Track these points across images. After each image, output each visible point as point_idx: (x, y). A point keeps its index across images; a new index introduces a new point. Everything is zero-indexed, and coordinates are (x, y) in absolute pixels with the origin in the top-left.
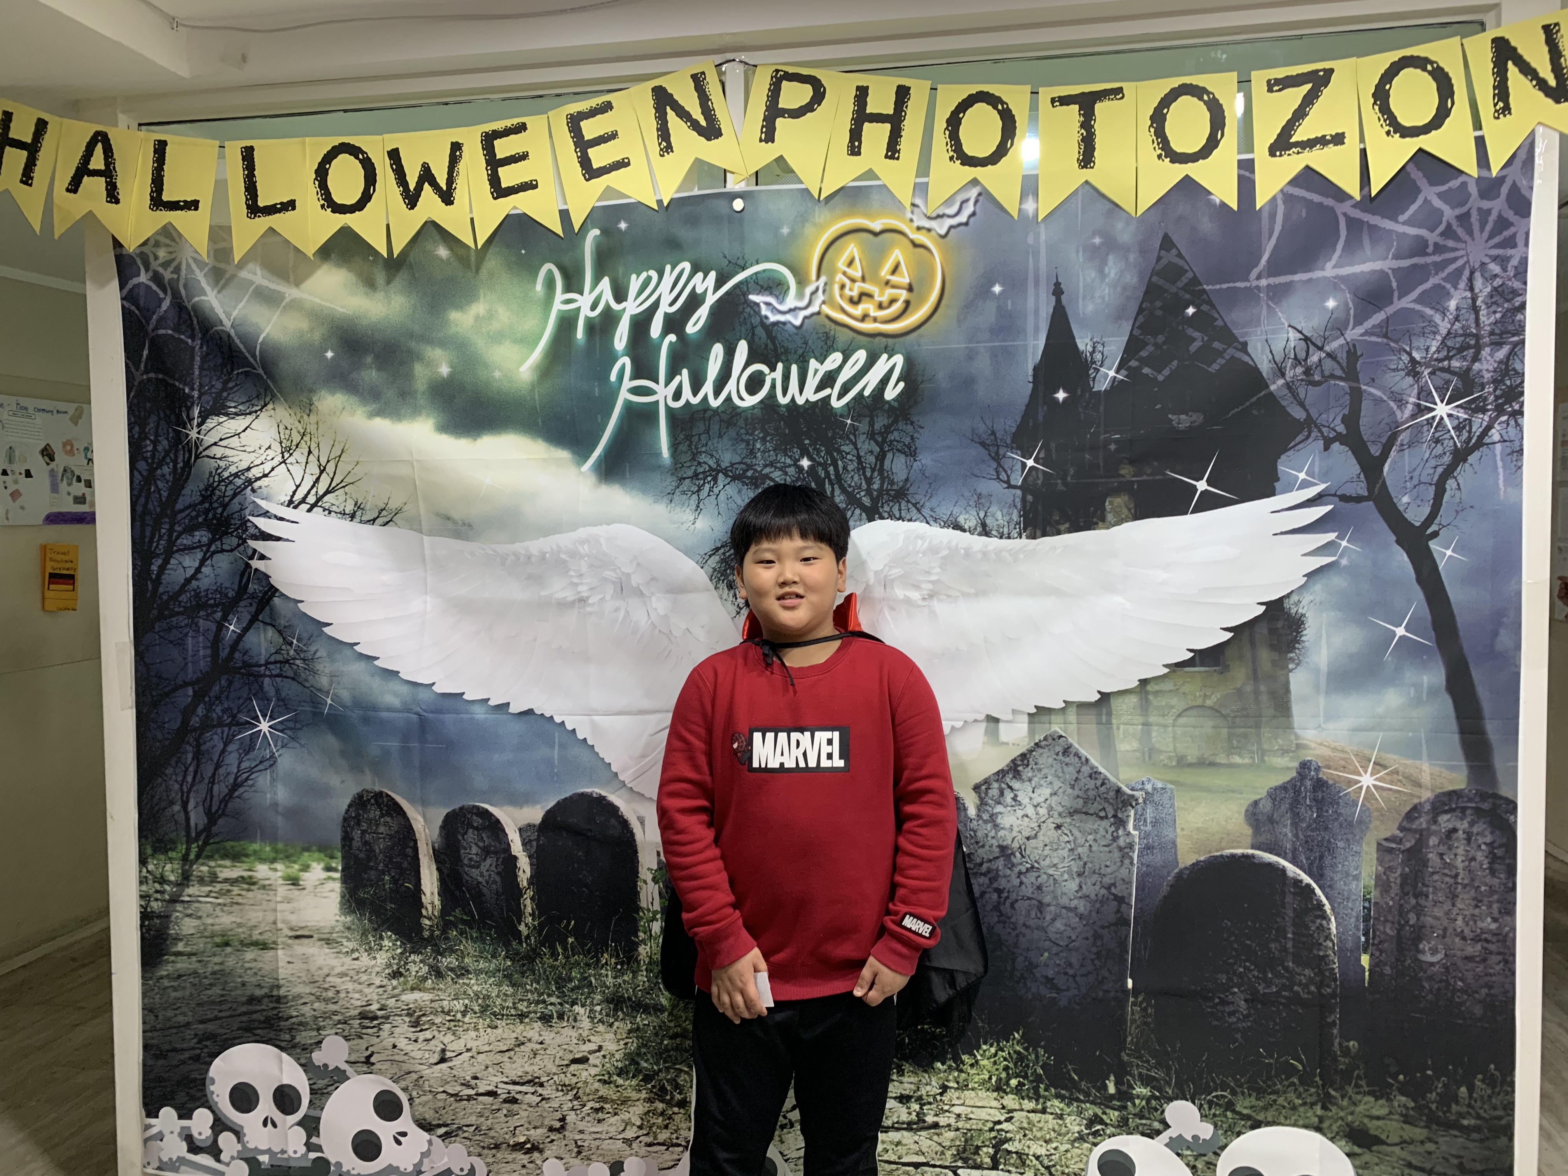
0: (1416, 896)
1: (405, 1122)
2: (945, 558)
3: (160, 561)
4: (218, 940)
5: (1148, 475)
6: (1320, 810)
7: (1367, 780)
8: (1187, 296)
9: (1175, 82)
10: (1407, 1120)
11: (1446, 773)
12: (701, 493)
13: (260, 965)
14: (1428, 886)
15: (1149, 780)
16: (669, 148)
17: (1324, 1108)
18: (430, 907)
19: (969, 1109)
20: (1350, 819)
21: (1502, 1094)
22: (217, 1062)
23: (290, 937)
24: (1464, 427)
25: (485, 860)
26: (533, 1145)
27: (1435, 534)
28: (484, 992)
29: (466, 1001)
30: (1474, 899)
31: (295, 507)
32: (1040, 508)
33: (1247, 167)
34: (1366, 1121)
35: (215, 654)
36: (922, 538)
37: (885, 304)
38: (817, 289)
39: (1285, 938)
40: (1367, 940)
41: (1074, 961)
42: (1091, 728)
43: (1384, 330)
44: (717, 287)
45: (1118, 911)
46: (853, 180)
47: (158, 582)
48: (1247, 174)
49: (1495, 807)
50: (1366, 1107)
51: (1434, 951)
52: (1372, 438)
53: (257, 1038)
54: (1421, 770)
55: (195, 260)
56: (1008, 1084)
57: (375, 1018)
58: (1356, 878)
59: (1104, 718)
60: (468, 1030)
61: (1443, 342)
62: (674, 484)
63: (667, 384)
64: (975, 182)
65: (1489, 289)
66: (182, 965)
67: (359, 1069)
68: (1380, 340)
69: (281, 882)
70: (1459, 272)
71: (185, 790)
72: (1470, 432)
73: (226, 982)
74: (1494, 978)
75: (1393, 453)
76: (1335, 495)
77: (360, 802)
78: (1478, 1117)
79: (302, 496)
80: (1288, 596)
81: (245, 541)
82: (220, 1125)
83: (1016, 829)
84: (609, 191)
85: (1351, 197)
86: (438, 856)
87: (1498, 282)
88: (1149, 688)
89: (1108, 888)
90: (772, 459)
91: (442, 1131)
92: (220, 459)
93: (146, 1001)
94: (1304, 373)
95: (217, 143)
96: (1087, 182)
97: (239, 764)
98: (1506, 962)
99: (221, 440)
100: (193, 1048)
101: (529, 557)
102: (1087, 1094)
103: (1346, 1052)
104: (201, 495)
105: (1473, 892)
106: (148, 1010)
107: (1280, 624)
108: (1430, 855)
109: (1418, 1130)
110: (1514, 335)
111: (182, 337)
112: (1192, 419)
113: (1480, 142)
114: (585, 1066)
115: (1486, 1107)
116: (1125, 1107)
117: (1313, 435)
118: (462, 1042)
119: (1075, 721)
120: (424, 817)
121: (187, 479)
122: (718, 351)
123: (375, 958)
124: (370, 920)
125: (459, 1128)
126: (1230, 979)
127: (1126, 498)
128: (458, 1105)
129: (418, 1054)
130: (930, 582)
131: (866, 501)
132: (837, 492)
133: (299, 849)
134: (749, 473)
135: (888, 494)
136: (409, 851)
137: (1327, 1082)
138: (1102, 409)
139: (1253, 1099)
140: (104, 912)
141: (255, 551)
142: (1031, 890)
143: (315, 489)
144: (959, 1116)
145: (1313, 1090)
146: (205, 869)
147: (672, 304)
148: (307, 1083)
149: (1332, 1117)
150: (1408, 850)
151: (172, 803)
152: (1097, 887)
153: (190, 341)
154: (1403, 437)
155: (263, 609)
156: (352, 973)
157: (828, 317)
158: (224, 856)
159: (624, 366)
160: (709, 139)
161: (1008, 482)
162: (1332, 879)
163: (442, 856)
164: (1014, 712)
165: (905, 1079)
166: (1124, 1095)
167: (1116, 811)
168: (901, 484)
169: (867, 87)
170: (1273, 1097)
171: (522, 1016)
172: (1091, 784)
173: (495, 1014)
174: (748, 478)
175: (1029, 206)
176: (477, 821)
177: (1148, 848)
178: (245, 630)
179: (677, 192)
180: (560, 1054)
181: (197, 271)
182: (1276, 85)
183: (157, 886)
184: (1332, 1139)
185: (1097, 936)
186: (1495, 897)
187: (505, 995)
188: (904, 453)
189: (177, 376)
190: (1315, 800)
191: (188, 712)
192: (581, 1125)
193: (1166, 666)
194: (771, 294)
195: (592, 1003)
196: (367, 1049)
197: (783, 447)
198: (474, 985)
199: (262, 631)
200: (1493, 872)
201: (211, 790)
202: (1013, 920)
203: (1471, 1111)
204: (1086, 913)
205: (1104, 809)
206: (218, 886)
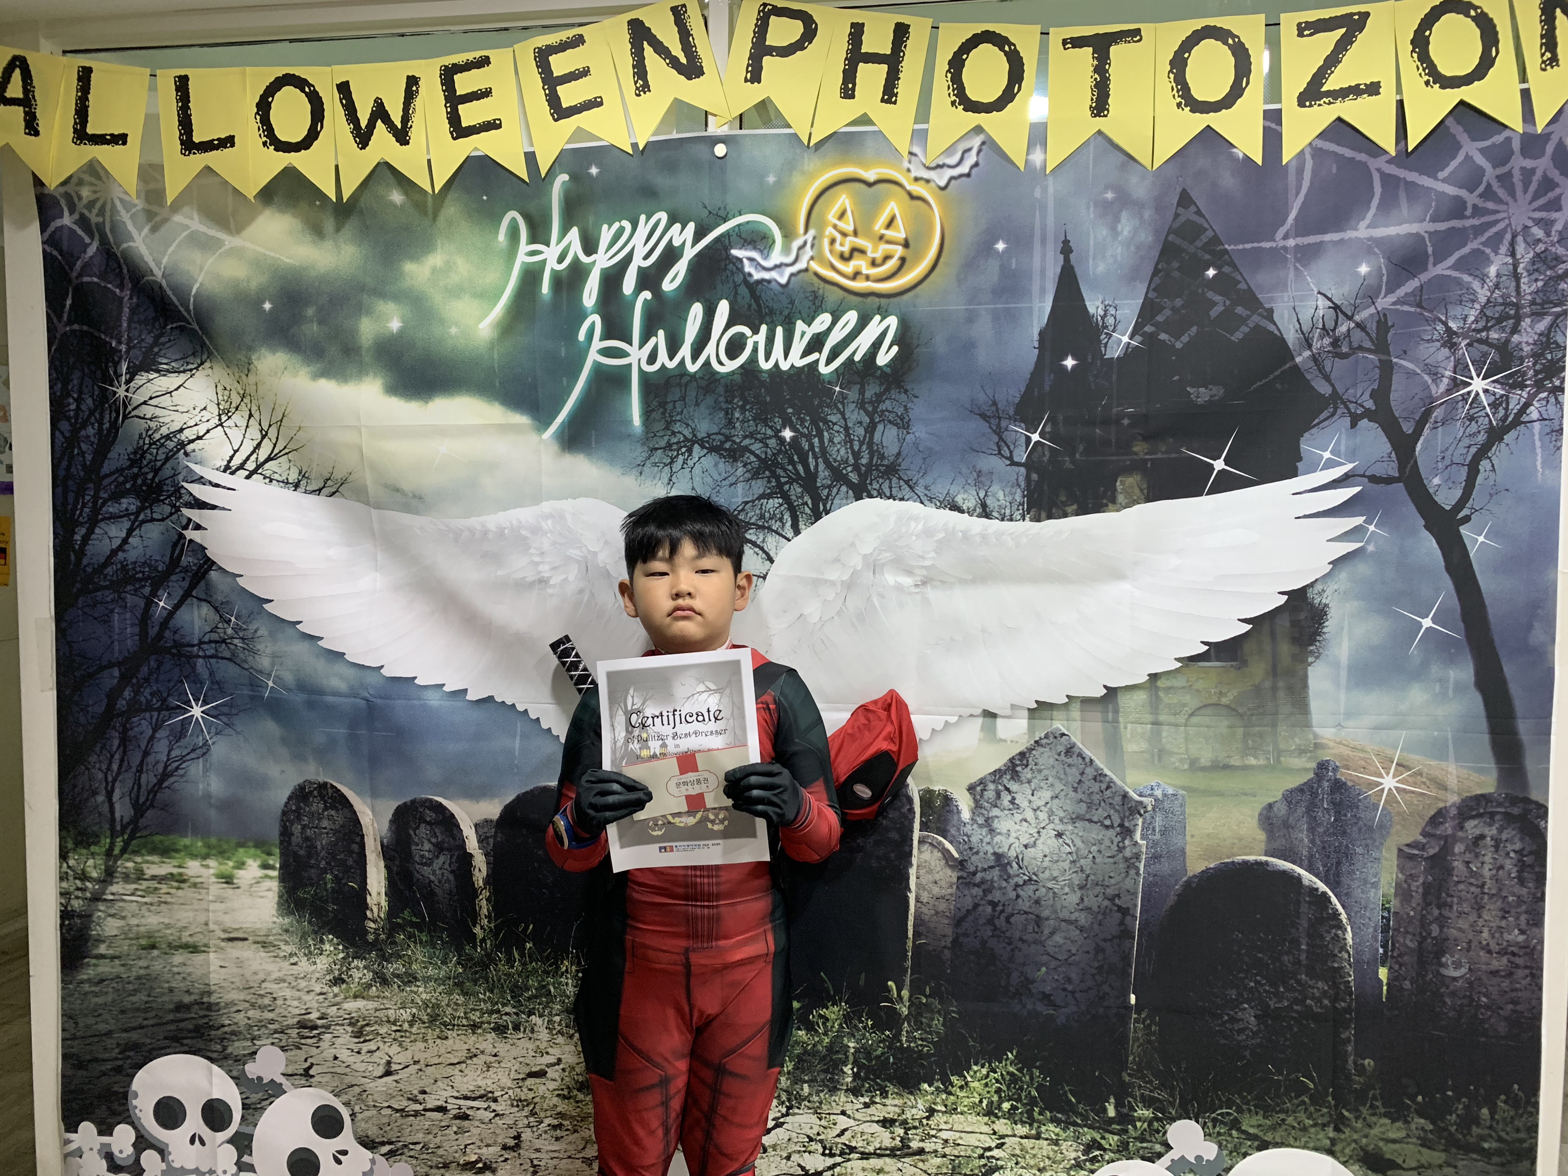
0: (1439, 907)
1: (346, 1139)
2: (940, 541)
3: (83, 531)
4: (143, 942)
5: (1163, 453)
6: (1338, 813)
7: (1389, 782)
8: (1207, 257)
9: (1198, 24)
10: (1425, 1143)
11: (1474, 776)
12: (674, 465)
13: (189, 970)
14: (1452, 896)
15: (1159, 785)
16: (645, 88)
17: (1337, 1129)
18: (375, 909)
19: (958, 1135)
20: (1370, 824)
21: (1525, 1116)
22: (141, 1074)
23: (223, 940)
24: (1501, 404)
25: (438, 857)
26: (485, 1164)
27: (1467, 519)
28: (433, 1001)
29: (414, 1010)
30: (1501, 910)
31: (232, 473)
32: (1045, 487)
33: (1273, 118)
34: (1381, 1144)
35: (143, 633)
36: (916, 519)
37: (879, 261)
38: (805, 243)
39: (1300, 950)
40: (1385, 952)
41: (1073, 976)
42: (1096, 726)
43: (1418, 299)
44: (697, 239)
45: (1122, 923)
46: (846, 125)
47: (81, 553)
48: (1273, 126)
49: (1527, 812)
50: (1382, 1129)
51: (1458, 965)
52: (1405, 414)
53: (187, 1049)
54: (1447, 772)
55: (121, 200)
56: (999, 1108)
57: (315, 1027)
58: (1375, 885)
59: (1110, 716)
60: (415, 1041)
61: (1482, 311)
62: (645, 455)
63: (641, 346)
64: (978, 130)
65: (1531, 255)
66: (105, 968)
67: (297, 1082)
68: (1413, 309)
69: (214, 879)
70: (1500, 236)
71: (110, 779)
72: (1506, 409)
73: (152, 988)
74: (1520, 994)
75: (1426, 431)
76: (1363, 476)
77: (301, 794)
78: (1500, 1140)
79: (240, 461)
80: (1312, 585)
81: (178, 510)
82: (143, 1142)
83: (1013, 835)
84: (579, 133)
85: (1386, 152)
86: (387, 852)
87: (1540, 247)
88: (1160, 683)
89: (1112, 899)
90: (752, 429)
91: (385, 1149)
92: (151, 419)
93: (66, 1005)
94: (1332, 344)
95: (148, 71)
96: (1100, 132)
97: (169, 752)
98: (1533, 975)
99: (151, 398)
100: (116, 1059)
101: (485, 533)
102: (1085, 1118)
103: (1361, 1070)
104: (129, 459)
105: (1499, 904)
106: (69, 1016)
107: (1302, 616)
108: (1456, 864)
109: (1435, 1154)
110: (1556, 306)
111: (110, 286)
112: (1212, 393)
113: (1526, 95)
114: (543, 1080)
115: (1508, 1129)
116: (1126, 1131)
117: (1339, 411)
118: (409, 1054)
119: (1079, 718)
120: (373, 811)
121: (113, 442)
122: (697, 310)
123: (315, 963)
124: (310, 922)
125: (405, 1146)
126: (1240, 995)
127: (1138, 478)
128: (403, 1121)
129: (361, 1067)
130: (923, 567)
131: (854, 477)
132: (822, 466)
133: (233, 844)
134: (727, 445)
135: (877, 469)
136: (355, 847)
137: (1341, 1102)
138: (1114, 377)
139: (1260, 1117)
140: (21, 911)
141: (190, 520)
142: (1028, 904)
143: (255, 456)
144: (946, 1141)
145: (1325, 1110)
146: (130, 865)
147: (646, 257)
148: (239, 1097)
149: (1345, 1140)
150: (1432, 857)
151: (95, 793)
152: (1100, 899)
153: (118, 291)
154: (1437, 414)
155: (198, 582)
156: (290, 979)
157: (816, 274)
158: (153, 851)
159: (593, 324)
160: (689, 78)
161: (1010, 458)
162: (1349, 887)
163: (392, 853)
164: (1013, 707)
165: (888, 1102)
166: (1125, 1118)
167: (1122, 819)
168: (892, 459)
169: (863, 24)
170: (1282, 1116)
171: (474, 1027)
172: (1096, 787)
173: (445, 1024)
174: (726, 450)
175: (1037, 157)
176: (430, 815)
177: (1155, 858)
178: (177, 607)
179: (653, 135)
180: (516, 1067)
181: (123, 212)
182: (1305, 29)
183: (79, 883)
184: (1344, 1163)
185: (1099, 950)
186: (1524, 908)
187: (456, 1004)
188: (896, 425)
189: (103, 328)
190: (1332, 802)
191: (113, 696)
192: (538, 1144)
193: (1178, 660)
194: (755, 248)
195: (550, 1014)
196: (306, 1060)
197: (762, 418)
198: (423, 993)
199: (195, 607)
200: (1522, 881)
201: (137, 782)
202: (1008, 934)
203: (1493, 1134)
204: (1087, 925)
205: (1109, 816)
206: (145, 884)
